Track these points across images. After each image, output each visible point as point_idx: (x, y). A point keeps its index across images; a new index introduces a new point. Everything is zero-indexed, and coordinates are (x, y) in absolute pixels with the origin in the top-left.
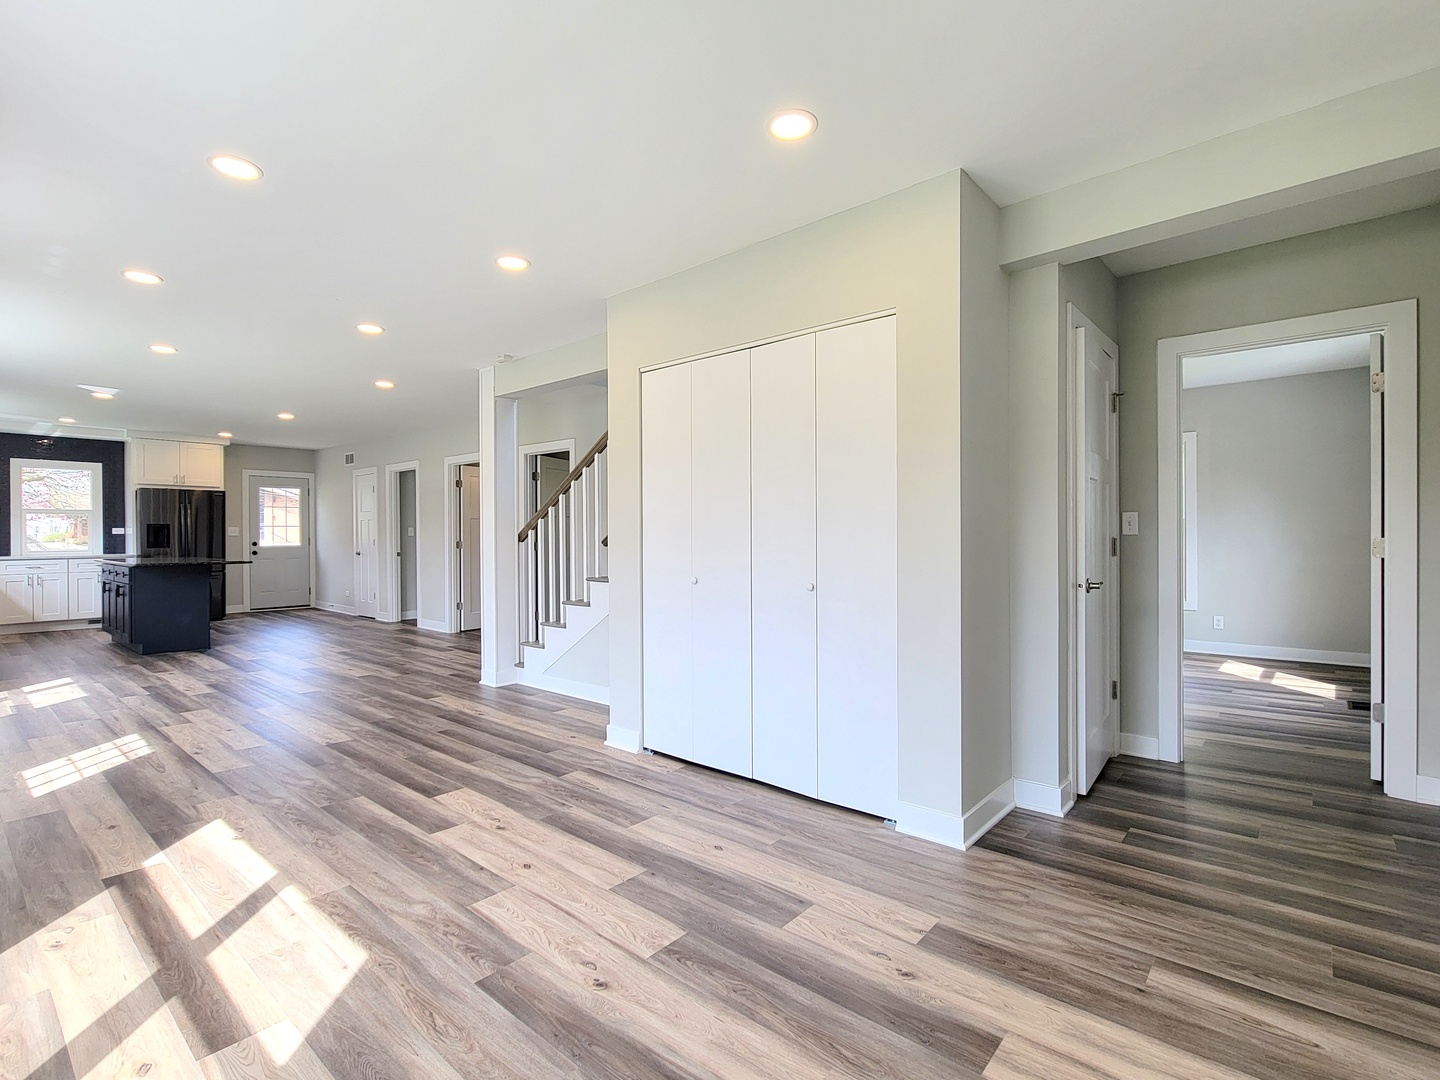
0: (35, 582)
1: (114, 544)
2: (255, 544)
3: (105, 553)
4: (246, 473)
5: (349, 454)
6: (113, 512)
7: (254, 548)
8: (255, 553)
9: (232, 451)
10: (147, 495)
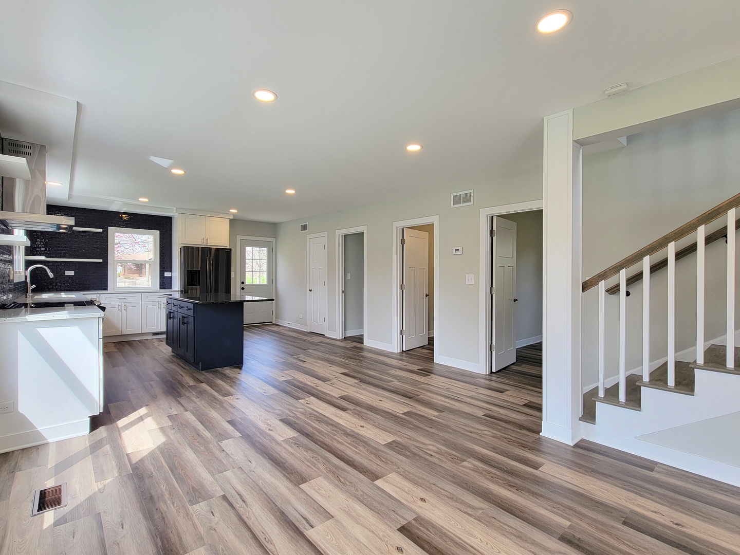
0: (123, 309)
1: (165, 283)
2: (243, 283)
3: (160, 288)
4: (239, 238)
5: (304, 224)
6: (165, 263)
7: (242, 286)
8: (243, 289)
9: (233, 222)
10: (188, 252)
